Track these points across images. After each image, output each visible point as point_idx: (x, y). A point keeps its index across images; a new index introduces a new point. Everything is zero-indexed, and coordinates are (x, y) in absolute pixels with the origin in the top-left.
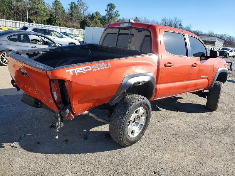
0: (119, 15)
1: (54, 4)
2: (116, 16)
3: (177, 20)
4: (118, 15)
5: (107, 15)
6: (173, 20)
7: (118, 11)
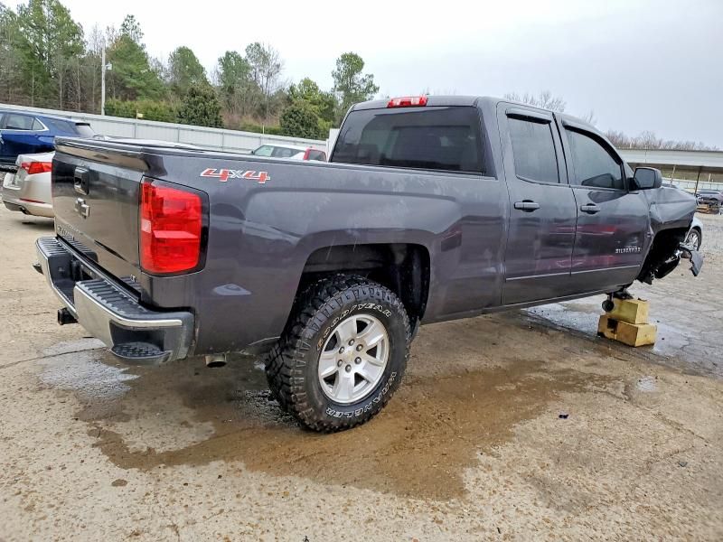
0: (376, 89)
1: (174, 58)
2: (367, 91)
3: (550, 100)
4: (372, 89)
5: (339, 90)
6: (539, 100)
7: (371, 76)
